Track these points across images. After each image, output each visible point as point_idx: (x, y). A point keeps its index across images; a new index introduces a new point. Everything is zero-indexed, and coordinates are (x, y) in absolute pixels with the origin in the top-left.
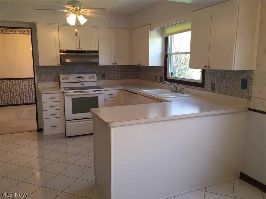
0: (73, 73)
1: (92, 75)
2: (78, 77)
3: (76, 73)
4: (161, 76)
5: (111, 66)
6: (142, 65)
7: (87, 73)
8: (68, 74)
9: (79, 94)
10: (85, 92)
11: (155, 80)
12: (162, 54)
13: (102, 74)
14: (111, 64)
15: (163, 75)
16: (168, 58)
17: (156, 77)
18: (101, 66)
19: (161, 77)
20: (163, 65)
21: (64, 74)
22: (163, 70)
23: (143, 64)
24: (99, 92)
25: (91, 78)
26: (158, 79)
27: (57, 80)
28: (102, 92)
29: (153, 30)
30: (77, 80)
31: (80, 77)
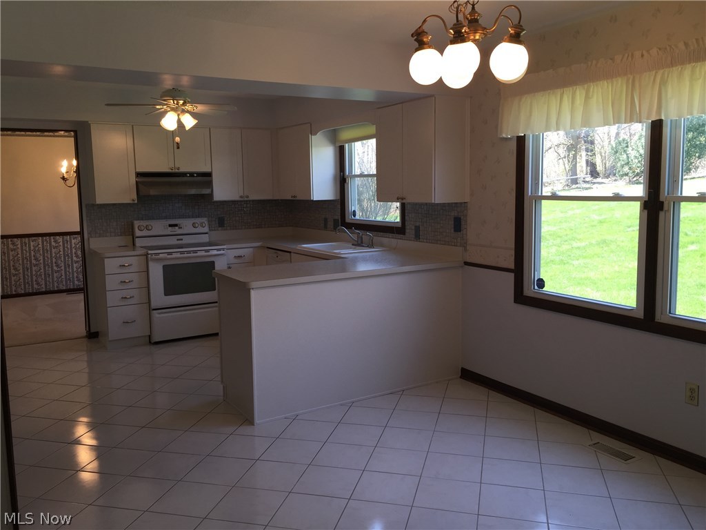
0: (159, 218)
1: (198, 220)
2: (170, 226)
3: (166, 218)
4: (336, 218)
5: (237, 201)
6: (298, 198)
7: (189, 217)
8: (150, 219)
9: (177, 257)
10: (189, 252)
11: (326, 227)
12: (335, 178)
13: (219, 218)
14: (237, 198)
15: (338, 217)
16: (346, 185)
17: (326, 220)
18: (217, 202)
19: (335, 221)
20: (339, 198)
21: (142, 219)
22: (339, 206)
23: (300, 197)
24: (215, 252)
25: (197, 225)
26: (330, 224)
27: (130, 232)
28: (222, 252)
29: (315, 134)
30: (169, 231)
31: (176, 225)
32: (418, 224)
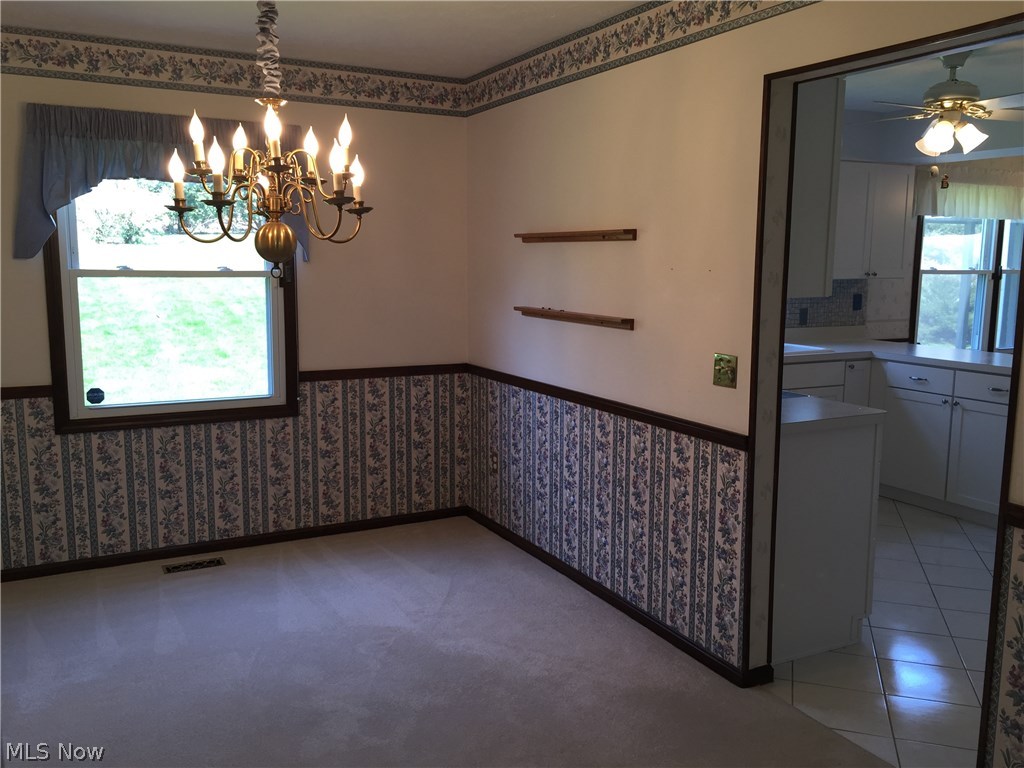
32: (804, 306)
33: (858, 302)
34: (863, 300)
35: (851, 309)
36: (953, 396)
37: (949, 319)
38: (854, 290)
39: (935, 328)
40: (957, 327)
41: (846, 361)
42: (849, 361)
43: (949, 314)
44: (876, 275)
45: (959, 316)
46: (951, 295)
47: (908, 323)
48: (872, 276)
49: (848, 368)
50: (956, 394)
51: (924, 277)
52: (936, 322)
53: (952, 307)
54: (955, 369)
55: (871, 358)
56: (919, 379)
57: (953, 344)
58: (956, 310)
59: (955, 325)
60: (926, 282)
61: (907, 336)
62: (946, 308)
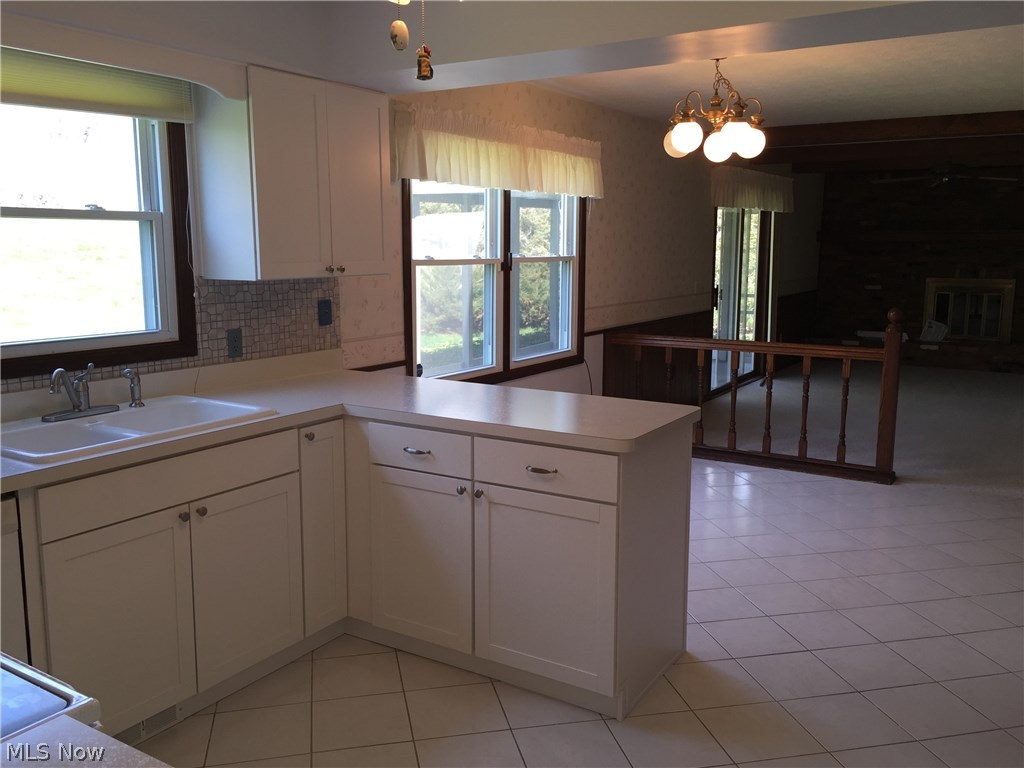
32: (235, 325)
33: (326, 313)
34: (334, 308)
35: (316, 324)
36: (472, 480)
37: (453, 308)
38: (317, 295)
39: (441, 317)
40: (463, 316)
41: (299, 427)
42: (304, 427)
43: (454, 302)
44: (343, 270)
45: (462, 305)
46: (454, 281)
47: (402, 338)
48: (337, 273)
49: (304, 441)
50: (476, 478)
51: (418, 269)
52: (441, 311)
53: (455, 293)
54: (472, 435)
55: (342, 416)
56: (420, 453)
57: (460, 333)
58: (459, 297)
59: (459, 314)
60: (421, 275)
61: (402, 357)
62: (449, 296)
